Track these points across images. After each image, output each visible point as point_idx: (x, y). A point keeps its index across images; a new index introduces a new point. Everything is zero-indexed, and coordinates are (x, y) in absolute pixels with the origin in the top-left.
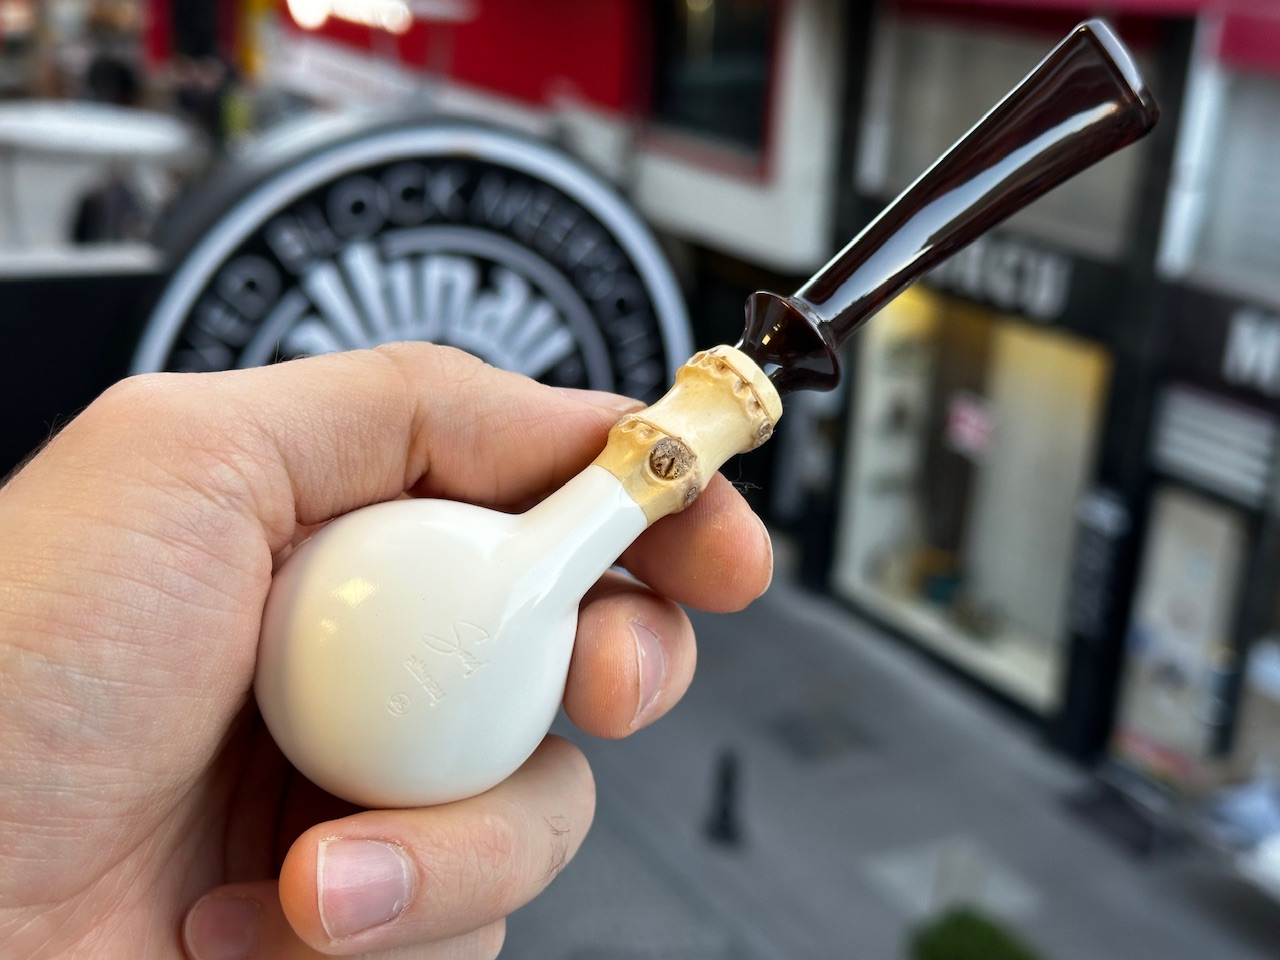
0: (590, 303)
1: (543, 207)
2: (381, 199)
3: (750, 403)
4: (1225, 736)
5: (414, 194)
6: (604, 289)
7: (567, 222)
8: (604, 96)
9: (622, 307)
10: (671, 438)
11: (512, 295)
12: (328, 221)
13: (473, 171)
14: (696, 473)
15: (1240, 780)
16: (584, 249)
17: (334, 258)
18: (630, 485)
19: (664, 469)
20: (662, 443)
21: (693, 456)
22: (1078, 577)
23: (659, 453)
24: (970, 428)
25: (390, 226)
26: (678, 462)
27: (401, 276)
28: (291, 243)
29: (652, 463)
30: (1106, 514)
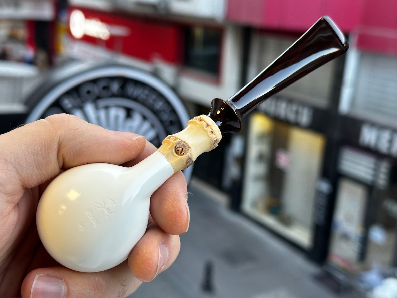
0: (162, 122)
1: (146, 92)
2: (96, 90)
3: (210, 132)
4: (363, 255)
5: (106, 88)
6: (166, 117)
7: (154, 97)
8: (169, 59)
9: (171, 123)
10: (182, 141)
11: (137, 119)
12: (79, 96)
13: (125, 81)
14: (190, 154)
15: (367, 269)
16: (159, 105)
17: (81, 108)
18: (167, 156)
19: (179, 152)
20: (179, 143)
21: (189, 147)
23: (178, 146)
24: (283, 160)
25: (98, 98)
26: (184, 149)
27: (102, 114)
28: (67, 103)
29: (175, 150)
30: (325, 187)
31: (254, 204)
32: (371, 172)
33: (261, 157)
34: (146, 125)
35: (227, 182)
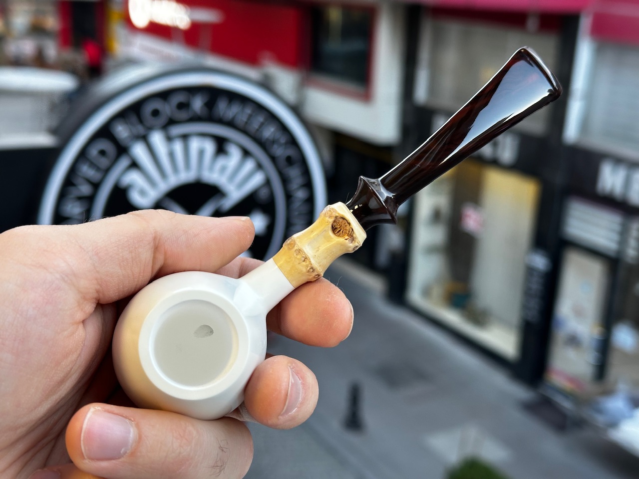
0: (273, 159)
1: (248, 111)
2: (167, 109)
4: (601, 370)
5: (182, 106)
6: (280, 152)
8: (287, 60)
9: (289, 161)
11: (234, 154)
12: (141, 121)
13: (213, 94)
15: (609, 392)
16: (269, 132)
17: (144, 138)
22: (527, 293)
24: (472, 220)
25: (172, 122)
27: (178, 147)
28: (122, 131)
30: (540, 262)
31: (426, 292)
32: (615, 237)
33: (436, 216)
34: (250, 165)
35: (382, 258)
